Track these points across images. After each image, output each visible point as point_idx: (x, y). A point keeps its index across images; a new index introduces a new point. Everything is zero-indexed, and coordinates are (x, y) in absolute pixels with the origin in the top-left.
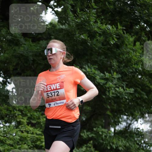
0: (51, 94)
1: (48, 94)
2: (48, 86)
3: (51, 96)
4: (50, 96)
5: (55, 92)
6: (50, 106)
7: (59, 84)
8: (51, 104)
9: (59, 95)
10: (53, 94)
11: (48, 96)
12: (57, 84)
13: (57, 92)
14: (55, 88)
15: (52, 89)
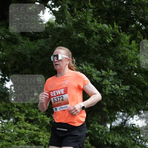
4: (56, 101)
5: (60, 97)
6: (56, 111)
8: (57, 109)
9: (63, 100)
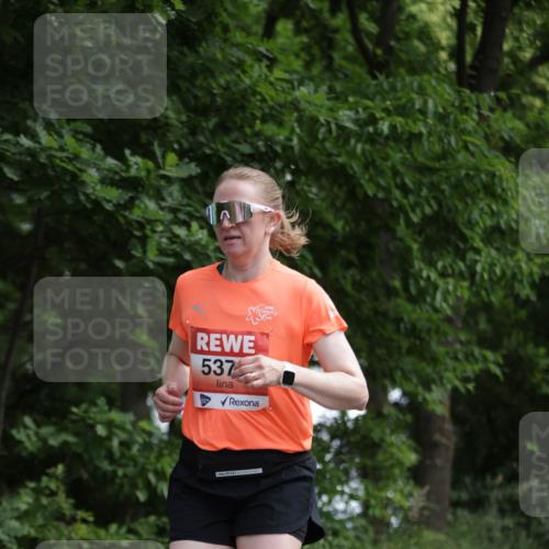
2: (213, 336)
3: (219, 371)
4: (215, 372)
6: (204, 405)
7: (252, 338)
8: (209, 398)
11: (206, 370)
12: (248, 338)
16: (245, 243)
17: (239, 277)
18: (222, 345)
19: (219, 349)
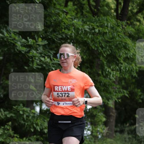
0: (61, 94)
1: (58, 94)
2: (59, 87)
3: (62, 96)
5: (65, 93)
6: (58, 105)
7: (70, 87)
8: (60, 103)
9: (69, 97)
10: (64, 95)
11: (58, 96)
12: (69, 87)
13: (68, 94)
14: (66, 90)
15: (64, 90)
16: (67, 63)
17: (66, 72)
18: (62, 89)
19: (61, 90)
